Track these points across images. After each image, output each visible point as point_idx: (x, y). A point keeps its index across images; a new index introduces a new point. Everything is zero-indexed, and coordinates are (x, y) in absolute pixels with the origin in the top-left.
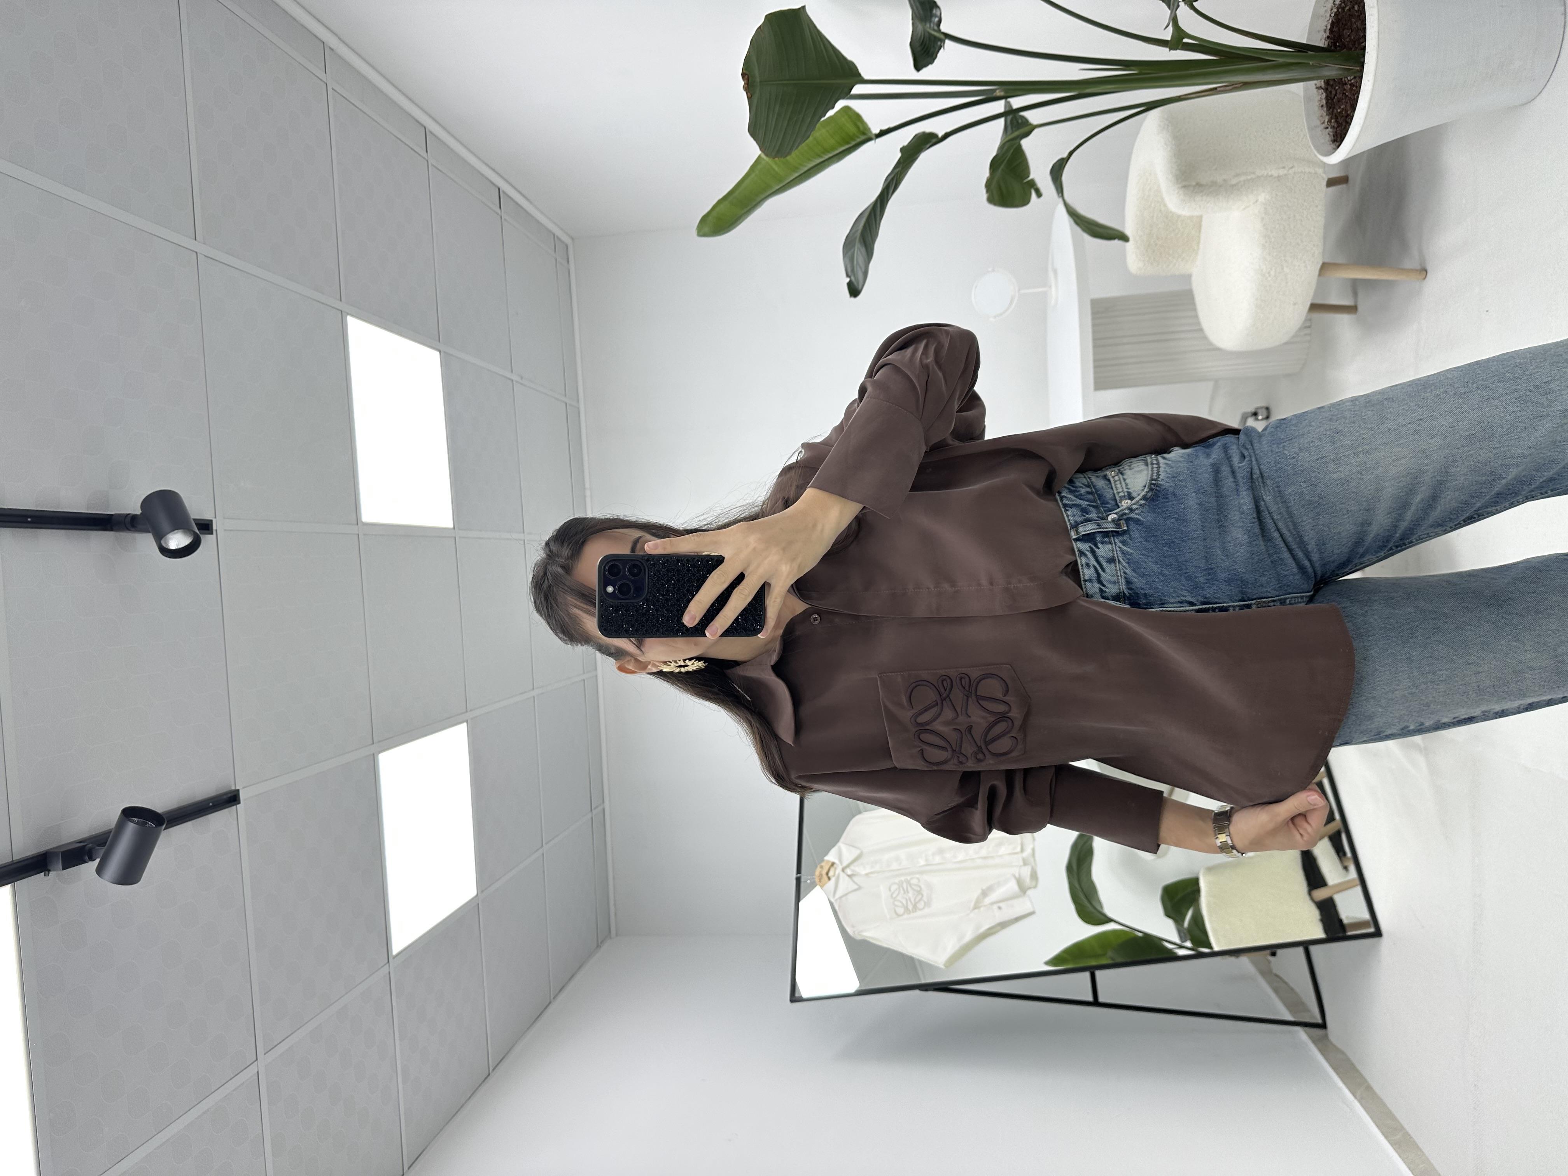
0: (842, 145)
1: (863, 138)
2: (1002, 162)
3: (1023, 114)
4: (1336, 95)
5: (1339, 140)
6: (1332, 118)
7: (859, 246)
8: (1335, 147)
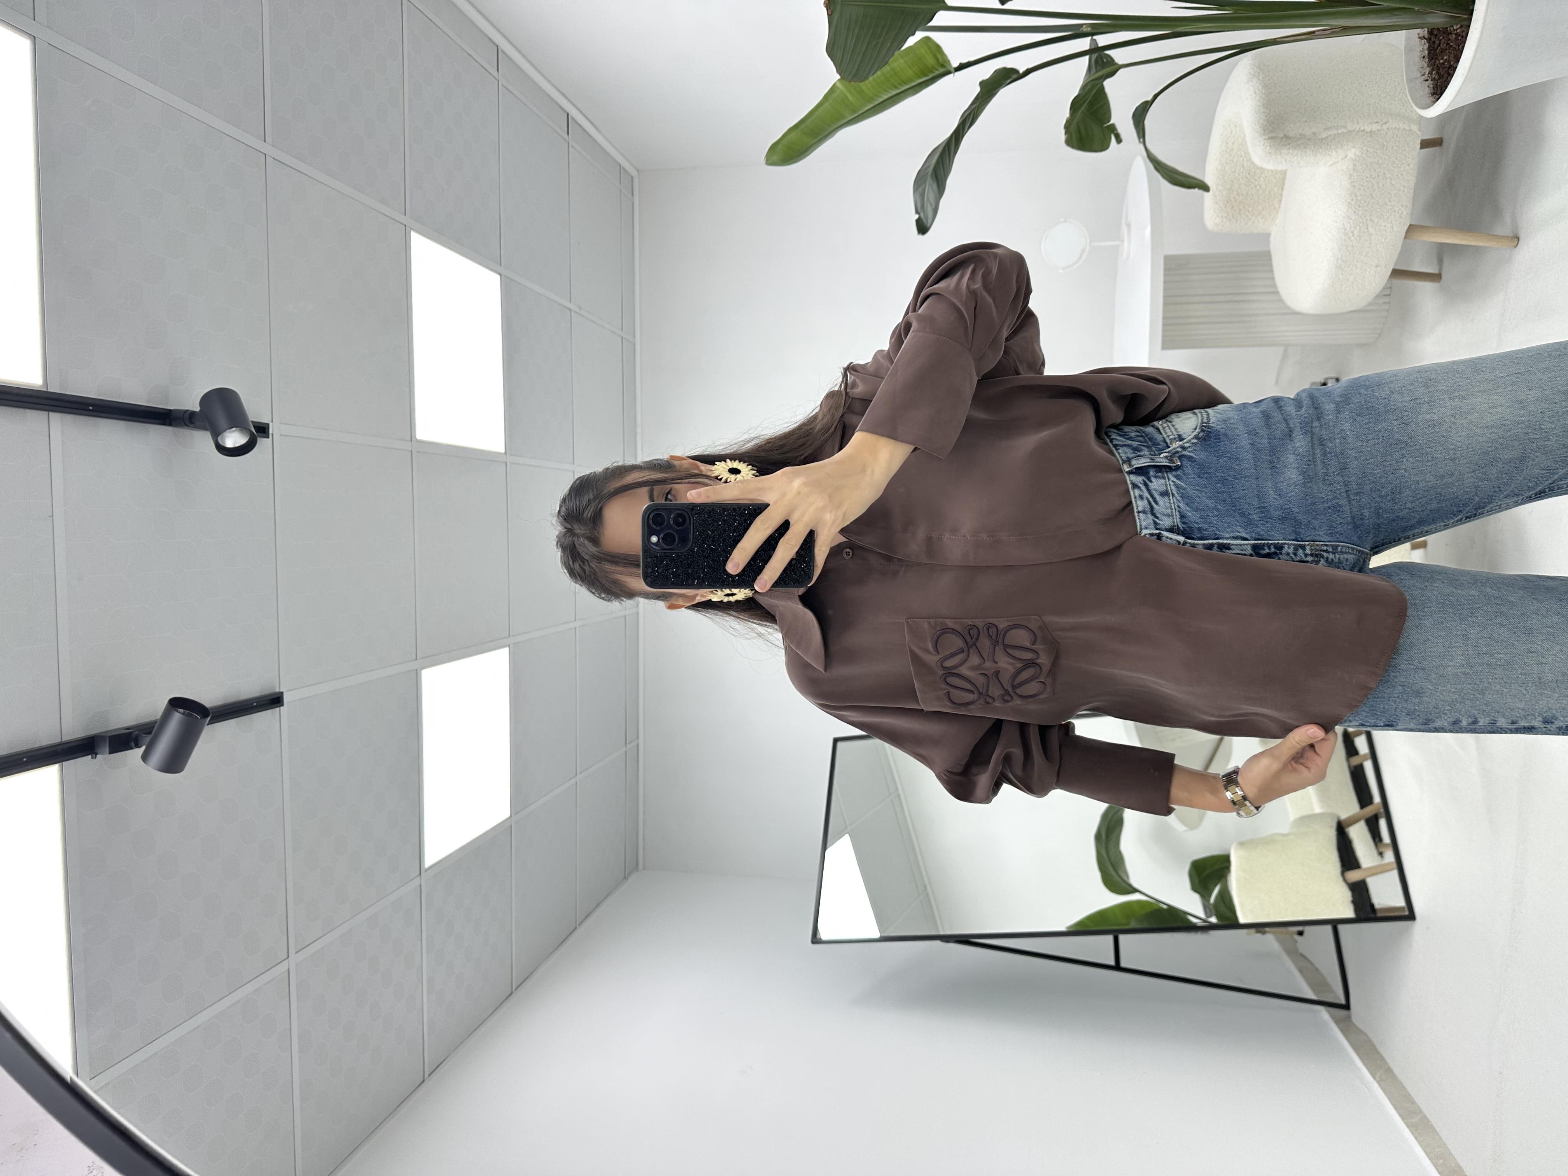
0: (920, 78)
1: (942, 70)
2: (1083, 103)
3: (1107, 52)
4: (1439, 45)
5: (1438, 93)
6: (1433, 70)
7: (931, 181)
8: (1434, 100)
